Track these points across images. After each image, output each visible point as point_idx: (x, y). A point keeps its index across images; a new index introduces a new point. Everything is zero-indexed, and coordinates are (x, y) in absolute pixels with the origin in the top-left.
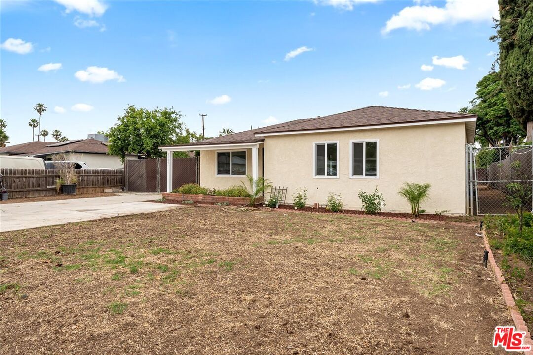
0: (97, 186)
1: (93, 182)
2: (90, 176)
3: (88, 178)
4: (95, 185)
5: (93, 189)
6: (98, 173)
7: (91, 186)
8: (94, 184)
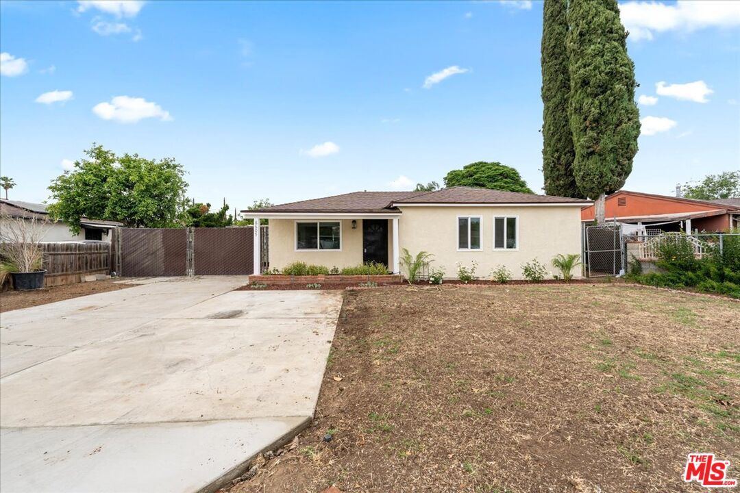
0: (69, 272)
1: (63, 265)
2: (58, 254)
3: (54, 260)
4: (66, 271)
5: (63, 277)
6: (71, 250)
7: (60, 273)
8: (65, 268)
